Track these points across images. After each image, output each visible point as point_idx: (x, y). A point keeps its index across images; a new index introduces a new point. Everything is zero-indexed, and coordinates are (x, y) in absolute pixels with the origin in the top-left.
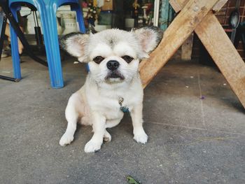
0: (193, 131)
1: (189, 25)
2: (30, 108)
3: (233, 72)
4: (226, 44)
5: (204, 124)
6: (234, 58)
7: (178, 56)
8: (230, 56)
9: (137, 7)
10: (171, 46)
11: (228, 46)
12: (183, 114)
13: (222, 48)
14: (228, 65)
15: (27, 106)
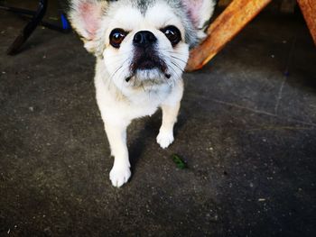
0: (260, 115)
2: (81, 69)
5: (276, 108)
12: (255, 94)
15: (78, 65)
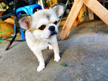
1: (81, 2)
3: (105, 16)
4: (99, 5)
5: (96, 41)
6: (103, 10)
7: (88, 19)
8: (102, 10)
9: (70, 4)
10: (76, 12)
11: (100, 6)
12: (87, 40)
13: (97, 8)
14: (102, 14)
